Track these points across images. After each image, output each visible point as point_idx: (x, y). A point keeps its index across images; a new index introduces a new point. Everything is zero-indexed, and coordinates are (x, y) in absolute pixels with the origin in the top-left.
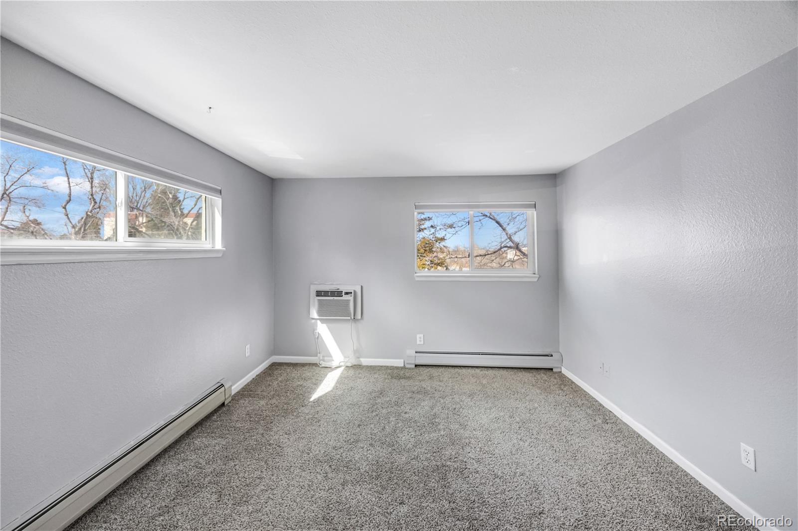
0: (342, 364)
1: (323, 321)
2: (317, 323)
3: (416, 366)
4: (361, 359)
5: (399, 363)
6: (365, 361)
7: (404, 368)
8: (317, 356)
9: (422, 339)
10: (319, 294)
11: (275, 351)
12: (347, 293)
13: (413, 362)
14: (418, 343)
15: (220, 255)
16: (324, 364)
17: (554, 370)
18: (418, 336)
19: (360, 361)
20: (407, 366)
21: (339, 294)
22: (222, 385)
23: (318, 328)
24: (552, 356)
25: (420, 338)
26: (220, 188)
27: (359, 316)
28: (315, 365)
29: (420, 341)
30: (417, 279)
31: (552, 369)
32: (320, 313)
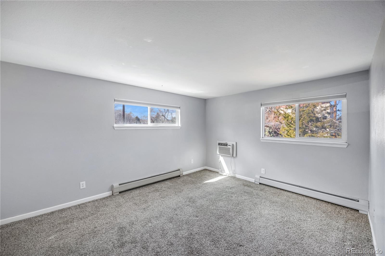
0: (228, 175)
1: (222, 156)
2: (219, 156)
3: (260, 184)
4: (236, 175)
5: (252, 180)
6: (238, 176)
7: (254, 183)
8: (219, 169)
9: (264, 171)
10: (219, 144)
11: (206, 165)
12: (229, 145)
13: (259, 181)
14: (262, 173)
15: (180, 128)
16: (221, 173)
17: (360, 212)
18: (262, 169)
19: (235, 175)
20: (256, 183)
21: (226, 145)
22: (179, 170)
23: (220, 158)
24: (358, 201)
25: (263, 170)
26: (179, 106)
27: (235, 155)
28: (218, 173)
29: (263, 172)
30: (262, 141)
31: (358, 211)
32: (220, 152)
